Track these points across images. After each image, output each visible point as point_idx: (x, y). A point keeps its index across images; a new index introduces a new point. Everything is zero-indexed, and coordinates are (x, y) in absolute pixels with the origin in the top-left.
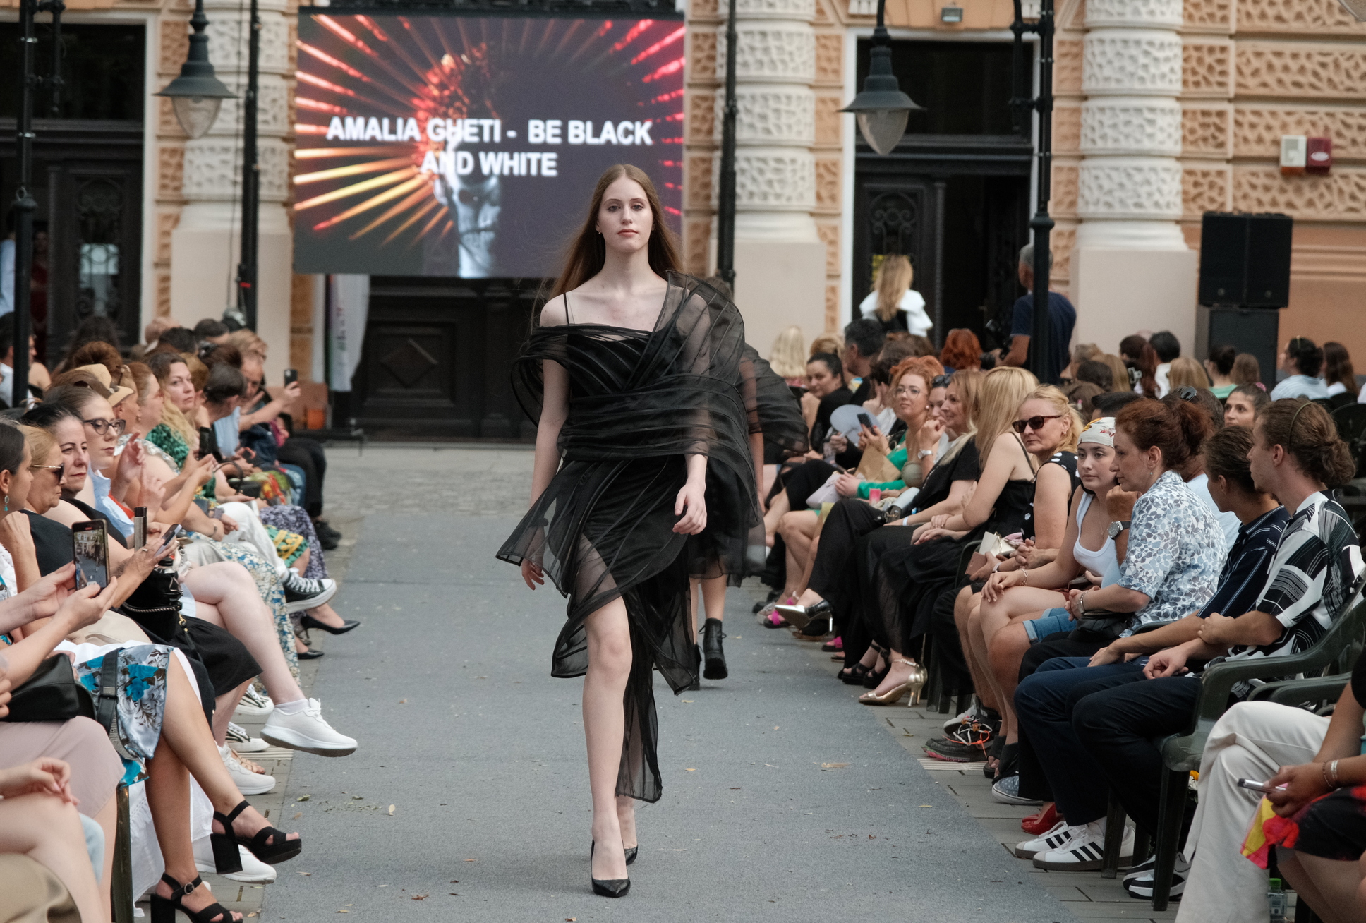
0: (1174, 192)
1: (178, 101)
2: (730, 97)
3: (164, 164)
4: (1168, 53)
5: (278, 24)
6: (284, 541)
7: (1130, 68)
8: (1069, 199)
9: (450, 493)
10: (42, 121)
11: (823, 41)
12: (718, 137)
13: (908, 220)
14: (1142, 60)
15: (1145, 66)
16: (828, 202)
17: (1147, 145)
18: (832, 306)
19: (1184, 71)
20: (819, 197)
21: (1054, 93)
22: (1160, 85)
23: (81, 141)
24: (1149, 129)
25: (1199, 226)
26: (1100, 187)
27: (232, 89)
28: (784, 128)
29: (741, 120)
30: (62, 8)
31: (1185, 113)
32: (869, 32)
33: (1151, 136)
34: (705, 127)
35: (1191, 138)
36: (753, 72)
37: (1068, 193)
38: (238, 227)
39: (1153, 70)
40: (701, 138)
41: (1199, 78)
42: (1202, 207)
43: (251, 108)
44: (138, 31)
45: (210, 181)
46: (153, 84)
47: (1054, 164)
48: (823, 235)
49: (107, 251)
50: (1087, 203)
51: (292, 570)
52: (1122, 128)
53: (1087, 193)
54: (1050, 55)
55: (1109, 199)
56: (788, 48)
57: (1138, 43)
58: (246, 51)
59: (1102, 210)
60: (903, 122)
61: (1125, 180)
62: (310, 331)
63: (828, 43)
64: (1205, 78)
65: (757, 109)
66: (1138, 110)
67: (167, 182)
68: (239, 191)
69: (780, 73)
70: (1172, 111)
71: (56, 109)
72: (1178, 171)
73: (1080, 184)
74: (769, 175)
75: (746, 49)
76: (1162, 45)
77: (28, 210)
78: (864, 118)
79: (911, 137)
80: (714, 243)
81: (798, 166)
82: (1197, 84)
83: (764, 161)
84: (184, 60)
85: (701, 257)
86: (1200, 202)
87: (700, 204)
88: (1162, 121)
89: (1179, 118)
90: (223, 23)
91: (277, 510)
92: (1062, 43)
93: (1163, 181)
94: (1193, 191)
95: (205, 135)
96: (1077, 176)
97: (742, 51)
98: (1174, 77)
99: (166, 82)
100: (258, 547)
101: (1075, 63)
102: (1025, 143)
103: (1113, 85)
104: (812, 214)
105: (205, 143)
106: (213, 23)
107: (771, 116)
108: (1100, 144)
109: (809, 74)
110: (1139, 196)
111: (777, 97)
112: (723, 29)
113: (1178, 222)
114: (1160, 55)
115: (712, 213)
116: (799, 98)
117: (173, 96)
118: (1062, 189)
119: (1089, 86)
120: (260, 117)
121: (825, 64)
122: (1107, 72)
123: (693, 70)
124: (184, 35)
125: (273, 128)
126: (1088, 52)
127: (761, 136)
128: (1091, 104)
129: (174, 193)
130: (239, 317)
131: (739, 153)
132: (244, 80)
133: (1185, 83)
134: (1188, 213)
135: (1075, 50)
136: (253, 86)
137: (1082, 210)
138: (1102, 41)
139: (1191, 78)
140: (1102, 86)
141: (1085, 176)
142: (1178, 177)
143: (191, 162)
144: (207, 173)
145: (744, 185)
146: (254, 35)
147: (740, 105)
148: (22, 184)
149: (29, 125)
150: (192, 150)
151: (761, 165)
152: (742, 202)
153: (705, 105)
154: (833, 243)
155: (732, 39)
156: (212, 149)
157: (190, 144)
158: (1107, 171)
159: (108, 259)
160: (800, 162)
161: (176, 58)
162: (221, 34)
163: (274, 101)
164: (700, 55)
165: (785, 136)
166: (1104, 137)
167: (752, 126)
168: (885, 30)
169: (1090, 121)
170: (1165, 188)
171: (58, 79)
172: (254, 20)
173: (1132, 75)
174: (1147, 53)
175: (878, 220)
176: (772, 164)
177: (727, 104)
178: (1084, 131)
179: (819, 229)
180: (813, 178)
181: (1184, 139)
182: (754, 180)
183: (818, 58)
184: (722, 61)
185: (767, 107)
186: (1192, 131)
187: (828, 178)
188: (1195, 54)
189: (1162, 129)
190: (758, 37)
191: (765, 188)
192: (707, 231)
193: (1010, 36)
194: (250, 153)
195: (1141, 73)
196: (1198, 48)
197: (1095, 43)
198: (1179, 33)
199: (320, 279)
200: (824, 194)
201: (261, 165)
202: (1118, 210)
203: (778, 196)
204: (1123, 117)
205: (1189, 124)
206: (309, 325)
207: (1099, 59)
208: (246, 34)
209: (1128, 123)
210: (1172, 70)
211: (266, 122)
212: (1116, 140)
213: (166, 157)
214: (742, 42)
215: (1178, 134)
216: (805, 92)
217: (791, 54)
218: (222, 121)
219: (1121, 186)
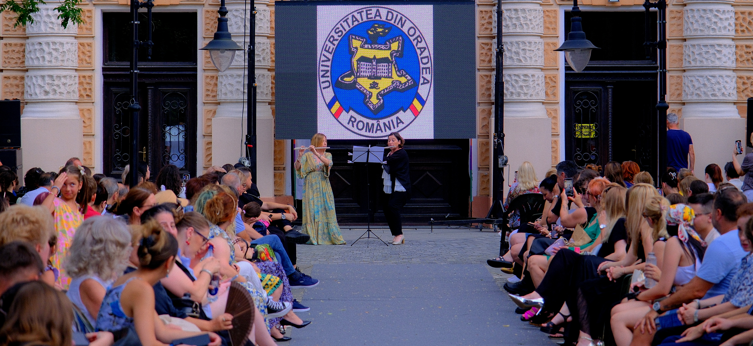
0: (732, 88)
1: (213, 52)
2: (500, 43)
3: (208, 84)
4: (728, 16)
5: (265, 11)
6: (270, 280)
7: (708, 24)
8: (678, 92)
9: (358, 252)
10: (144, 63)
11: (547, 13)
12: (494, 64)
13: (593, 105)
14: (714, 20)
15: (715, 23)
16: (552, 97)
17: (718, 63)
18: (555, 151)
19: (736, 25)
20: (547, 94)
21: (667, 37)
22: (724, 32)
23: (165, 73)
24: (718, 56)
25: (746, 105)
26: (694, 86)
27: (241, 45)
28: (528, 59)
29: (505, 55)
30: (153, 5)
31: (737, 47)
32: (570, 9)
33: (719, 59)
34: (487, 59)
35: (740, 59)
36: (511, 30)
37: (678, 89)
38: (246, 115)
39: (719, 25)
40: (485, 64)
41: (744, 28)
42: (747, 96)
43: (251, 54)
44: (193, 16)
45: (231, 92)
46: (201, 43)
47: (668, 75)
48: (549, 114)
49: (179, 129)
50: (687, 94)
51: (270, 297)
52: (704, 55)
53: (687, 89)
54: (664, 19)
55: (699, 93)
56: (529, 18)
57: (711, 11)
58: (248, 25)
59: (695, 98)
60: (589, 55)
61: (706, 82)
62: (284, 169)
63: (550, 14)
64: (747, 28)
65: (514, 49)
66: (712, 46)
67: (209, 93)
68: (246, 97)
69: (525, 30)
70: (730, 46)
71: (150, 58)
72: (734, 77)
73: (683, 85)
74: (521, 84)
75: (507, 18)
76: (724, 11)
77: (136, 110)
78: (568, 53)
79: (594, 62)
80: (493, 119)
81: (535, 79)
82: (743, 31)
83: (518, 76)
84: (216, 31)
85: (486, 126)
86: (746, 92)
87: (485, 99)
88: (725, 51)
89: (734, 49)
90: (236, 10)
91: (266, 265)
92: (672, 12)
93: (726, 82)
94: (743, 87)
95: (228, 68)
96: (682, 80)
97: (505, 19)
98: (730, 28)
99: (207, 41)
100: (254, 284)
101: (679, 22)
102: (654, 64)
103: (699, 33)
104: (543, 103)
105: (228, 72)
106: (231, 11)
107: (521, 52)
108: (693, 64)
109: (540, 30)
110: (714, 90)
111: (524, 43)
112: (496, 8)
113: (735, 103)
114: (723, 17)
115: (493, 103)
116: (535, 43)
117: (210, 50)
118: (674, 87)
119: (686, 34)
120: (256, 59)
121: (548, 25)
122: (695, 26)
123: (480, 30)
124: (217, 17)
125: (263, 64)
126: (685, 16)
127: (516, 63)
128: (687, 43)
129: (213, 99)
130: (247, 163)
131: (505, 72)
132: (248, 40)
133: (736, 31)
134: (740, 99)
135: (678, 15)
136: (252, 42)
137: (684, 98)
138: (692, 10)
139: (740, 29)
140: (693, 33)
141: (686, 80)
142: (734, 80)
143: (222, 83)
144: (229, 88)
145: (508, 89)
146: (253, 17)
147: (505, 47)
148: (133, 97)
149: (136, 65)
150: (222, 76)
151: (516, 78)
152: (507, 97)
153: (487, 47)
154: (554, 118)
155: (500, 14)
156: (232, 76)
157: (220, 73)
158: (697, 78)
159: (179, 134)
160: (536, 76)
161: (213, 29)
162: (236, 17)
163: (264, 50)
164: (483, 22)
165: (529, 63)
166: (695, 60)
167: (511, 58)
168: (578, 8)
169: (687, 52)
170: (727, 86)
171: (150, 42)
172: (253, 8)
173: (709, 27)
174: (716, 16)
175: (578, 105)
176: (522, 77)
177: (498, 47)
178: (684, 58)
179: (547, 111)
180: (544, 84)
181: (737, 60)
182: (513, 86)
183: (545, 22)
184: (495, 24)
185: (519, 48)
186: (741, 56)
187: (552, 84)
188: (741, 16)
189: (725, 55)
190: (513, 12)
191: (519, 90)
192: (490, 113)
193: (643, 9)
194: (251, 77)
195: (713, 26)
196: (743, 13)
197: (689, 11)
198: (732, 5)
199: (289, 142)
200: (549, 92)
201: (257, 84)
202: (703, 97)
203: (525, 94)
204: (704, 49)
205: (739, 53)
206: (284, 166)
207: (691, 20)
208: (248, 16)
209: (707, 52)
210: (729, 25)
211: (259, 61)
212: (701, 62)
213: (208, 80)
214: (505, 14)
215: (733, 58)
216: (538, 40)
217: (530, 20)
218: (236, 61)
219: (704, 85)
